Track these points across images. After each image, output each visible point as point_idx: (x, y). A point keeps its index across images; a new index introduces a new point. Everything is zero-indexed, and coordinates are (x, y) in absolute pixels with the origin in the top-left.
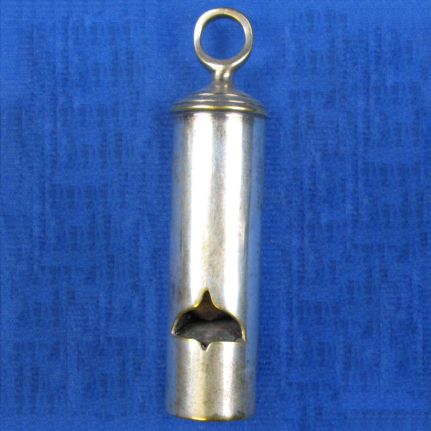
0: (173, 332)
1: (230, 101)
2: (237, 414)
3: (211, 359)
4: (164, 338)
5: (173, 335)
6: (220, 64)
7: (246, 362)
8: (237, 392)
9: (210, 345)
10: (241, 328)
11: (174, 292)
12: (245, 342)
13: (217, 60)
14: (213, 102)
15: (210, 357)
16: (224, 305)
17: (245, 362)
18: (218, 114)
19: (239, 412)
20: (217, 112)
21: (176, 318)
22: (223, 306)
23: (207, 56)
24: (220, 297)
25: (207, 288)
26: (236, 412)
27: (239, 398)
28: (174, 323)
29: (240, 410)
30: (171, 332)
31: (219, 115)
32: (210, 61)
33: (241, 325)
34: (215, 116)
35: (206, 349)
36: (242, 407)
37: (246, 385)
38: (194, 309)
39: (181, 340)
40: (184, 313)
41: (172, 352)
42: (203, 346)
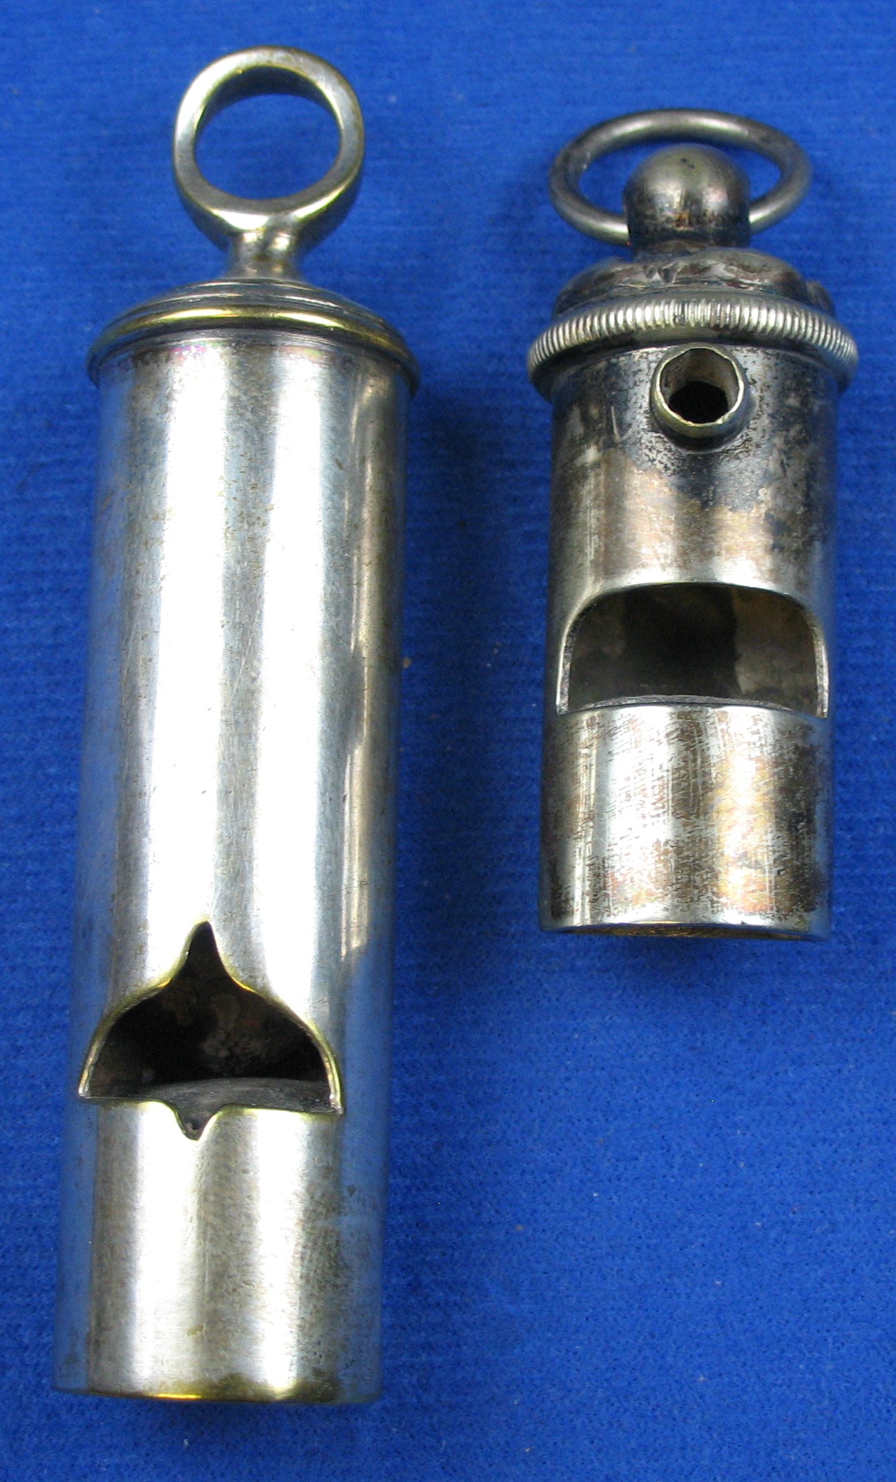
0: (82, 1090)
1: (287, 297)
2: (312, 1379)
3: (218, 1170)
5: (82, 1100)
6: (256, 210)
7: (346, 1193)
8: (312, 1295)
9: (214, 1119)
10: (327, 1065)
11: (88, 948)
12: (341, 1115)
13: (247, 202)
14: (230, 299)
15: (213, 1162)
17: (340, 1192)
18: (246, 337)
19: (317, 1372)
20: (243, 332)
21: (96, 1034)
22: (259, 980)
23: (216, 193)
24: (250, 948)
25: (204, 915)
26: (309, 1371)
27: (321, 1319)
28: (87, 1057)
29: (322, 1365)
30: (77, 1089)
31: (249, 342)
32: (226, 206)
33: (324, 1052)
34: (238, 343)
35: (200, 1135)
36: (328, 1356)
37: (345, 1276)
38: (156, 993)
39: (110, 1109)
40: (123, 1011)
41: (80, 1159)
42: (189, 1126)
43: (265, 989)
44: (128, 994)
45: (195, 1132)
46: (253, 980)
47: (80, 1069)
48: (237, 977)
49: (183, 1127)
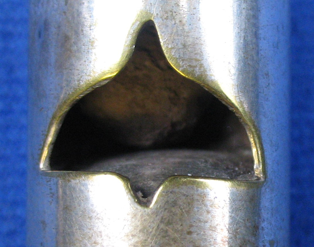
0: (42, 165)
3: (166, 231)
4: (19, 212)
5: (44, 173)
11: (44, 46)
12: (264, 182)
15: (162, 226)
16: (201, 66)
21: (54, 117)
24: (190, 41)
25: (148, 13)
28: (47, 136)
30: (38, 164)
35: (150, 202)
38: (107, 82)
39: (69, 181)
40: (78, 98)
41: (43, 222)
42: (140, 194)
43: (203, 76)
44: (82, 83)
45: (145, 200)
46: (192, 69)
47: (41, 147)
48: (179, 67)
49: (135, 196)
